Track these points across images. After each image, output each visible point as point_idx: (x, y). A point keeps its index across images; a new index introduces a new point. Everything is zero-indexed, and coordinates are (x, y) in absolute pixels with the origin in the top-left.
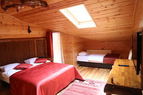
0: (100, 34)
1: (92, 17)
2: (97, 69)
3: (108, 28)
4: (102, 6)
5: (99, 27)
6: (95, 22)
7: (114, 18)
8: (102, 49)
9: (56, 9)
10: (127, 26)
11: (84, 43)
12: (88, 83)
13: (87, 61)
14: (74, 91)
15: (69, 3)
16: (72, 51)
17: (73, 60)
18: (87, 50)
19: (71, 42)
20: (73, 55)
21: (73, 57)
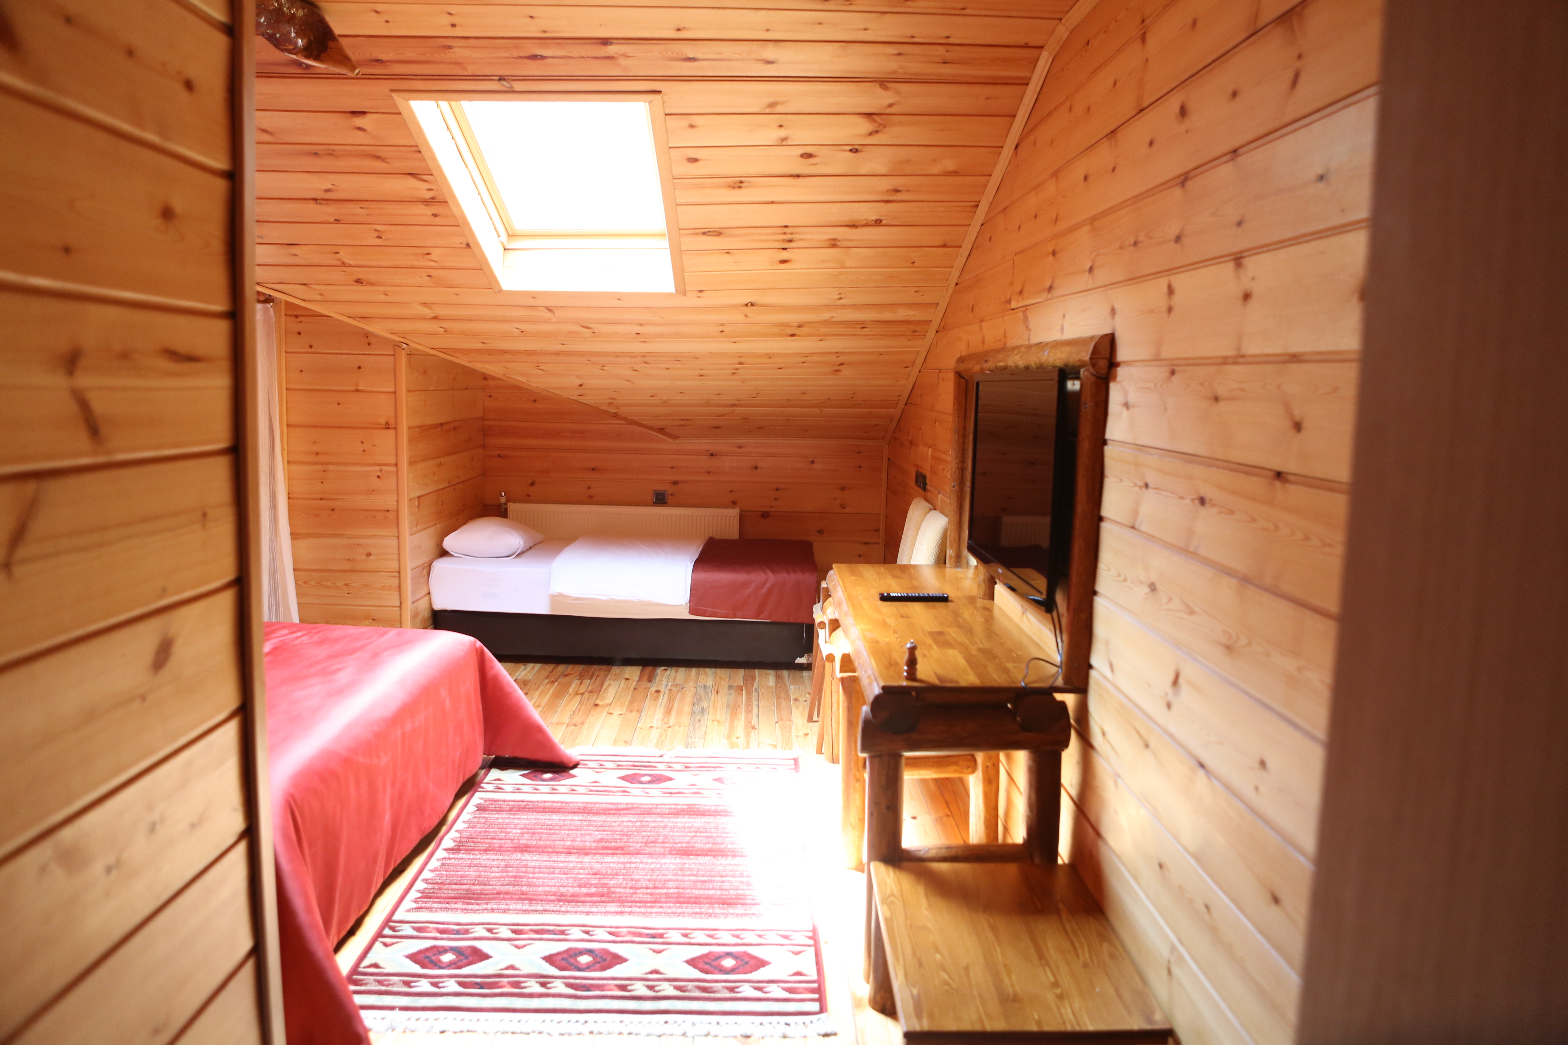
0: (678, 358)
1: (672, 206)
2: (633, 672)
3: (755, 316)
4: (783, 142)
5: (692, 301)
6: (678, 255)
7: (833, 244)
8: (660, 499)
9: (383, 87)
10: (902, 314)
11: (485, 432)
12: (611, 778)
13: (543, 609)
14: (525, 849)
15: (533, 68)
16: (395, 513)
17: (401, 603)
18: (512, 507)
19: (392, 414)
20: (399, 554)
21: (399, 572)
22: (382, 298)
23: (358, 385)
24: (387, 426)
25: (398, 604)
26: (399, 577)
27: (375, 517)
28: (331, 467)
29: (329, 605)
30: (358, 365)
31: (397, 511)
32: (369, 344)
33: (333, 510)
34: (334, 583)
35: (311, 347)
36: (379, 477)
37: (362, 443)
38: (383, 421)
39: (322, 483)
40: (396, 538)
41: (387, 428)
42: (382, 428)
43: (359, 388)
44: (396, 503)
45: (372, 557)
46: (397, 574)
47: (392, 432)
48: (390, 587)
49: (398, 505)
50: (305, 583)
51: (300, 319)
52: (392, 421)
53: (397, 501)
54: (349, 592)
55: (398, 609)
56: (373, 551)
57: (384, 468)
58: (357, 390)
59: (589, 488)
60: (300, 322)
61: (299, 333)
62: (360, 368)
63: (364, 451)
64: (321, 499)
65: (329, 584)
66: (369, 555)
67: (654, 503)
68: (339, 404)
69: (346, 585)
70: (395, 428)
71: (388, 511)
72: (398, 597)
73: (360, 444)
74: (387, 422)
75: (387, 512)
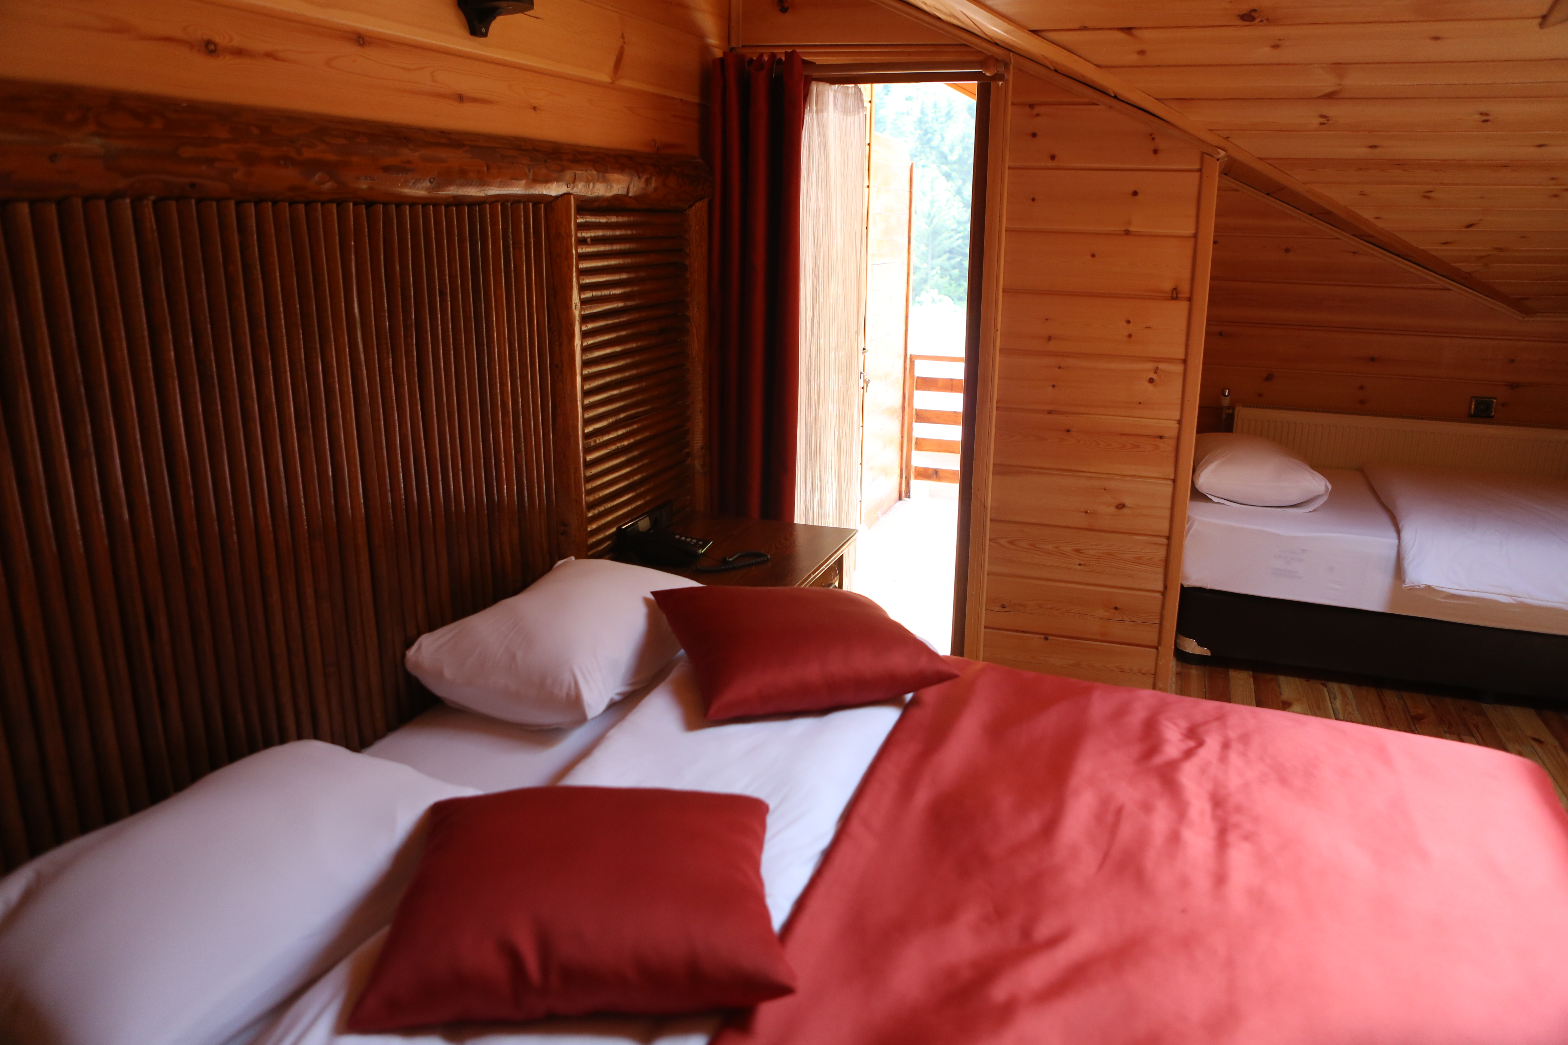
8: (1484, 411)
16: (1173, 443)
17: (1165, 587)
18: (1243, 414)
19: (1187, 274)
20: (1172, 509)
21: (1169, 538)
22: (1264, 53)
23: (1129, 223)
24: (1174, 295)
25: (1160, 587)
26: (1168, 546)
27: (1138, 446)
28: (1070, 362)
29: (1046, 579)
30: (1132, 189)
31: (1178, 438)
32: (1156, 152)
33: (1068, 431)
34: (1057, 548)
35: (1053, 158)
36: (1151, 381)
37: (1128, 322)
38: (1168, 286)
39: (1054, 386)
40: (1170, 482)
41: (1173, 298)
42: (1166, 299)
43: (1131, 229)
44: (1177, 426)
45: (1125, 510)
46: (1165, 541)
47: (1183, 306)
48: (1149, 559)
49: (1180, 430)
50: (1011, 542)
51: (1037, 110)
52: (1185, 288)
53: (1180, 422)
54: (1082, 563)
55: (1159, 595)
56: (1128, 501)
57: (1162, 366)
58: (1127, 233)
59: (1362, 388)
60: (1038, 115)
61: (1034, 135)
62: (1135, 193)
63: (1130, 336)
64: (1050, 412)
65: (1050, 547)
66: (1120, 506)
67: (1470, 416)
68: (1093, 256)
69: (1077, 551)
70: (1190, 299)
71: (1161, 437)
72: (1161, 577)
73: (1125, 324)
74: (1175, 289)
75: (1158, 440)
